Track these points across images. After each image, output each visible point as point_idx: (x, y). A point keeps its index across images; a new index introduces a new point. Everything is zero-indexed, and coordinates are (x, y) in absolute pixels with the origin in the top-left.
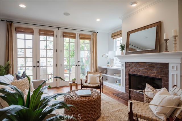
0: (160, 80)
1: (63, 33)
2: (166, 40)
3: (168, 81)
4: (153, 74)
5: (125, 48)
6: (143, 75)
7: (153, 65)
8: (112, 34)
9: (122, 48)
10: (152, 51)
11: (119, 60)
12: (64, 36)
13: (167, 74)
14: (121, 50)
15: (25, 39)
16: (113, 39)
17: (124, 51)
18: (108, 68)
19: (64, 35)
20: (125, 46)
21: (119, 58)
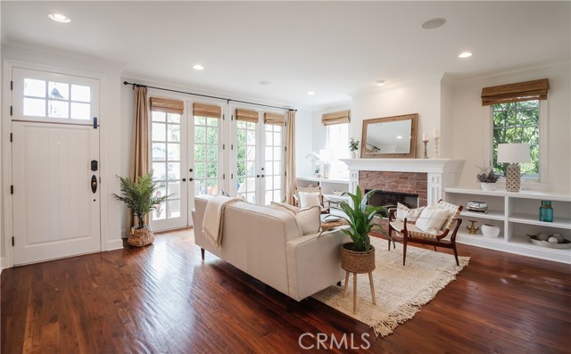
0: (416, 196)
1: (237, 111)
2: (426, 142)
3: (426, 198)
4: (405, 188)
5: (359, 146)
6: (390, 190)
7: (405, 176)
8: (324, 116)
9: (354, 146)
10: (405, 155)
11: (347, 167)
12: (237, 118)
13: (425, 188)
14: (353, 150)
15: (166, 123)
16: (325, 125)
17: (358, 152)
18: (320, 180)
19: (238, 115)
20: (360, 144)
21: (347, 164)
